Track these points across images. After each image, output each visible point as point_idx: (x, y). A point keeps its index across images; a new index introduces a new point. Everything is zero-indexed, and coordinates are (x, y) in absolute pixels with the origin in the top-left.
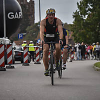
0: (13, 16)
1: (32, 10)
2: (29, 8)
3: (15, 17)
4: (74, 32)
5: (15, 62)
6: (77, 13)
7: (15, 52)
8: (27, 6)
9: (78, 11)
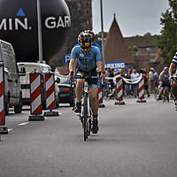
0: (55, 23)
1: (87, 12)
2: (82, 8)
3: (59, 25)
4: (162, 49)
5: (60, 105)
6: (167, 15)
7: (60, 87)
8: (79, 5)
9: (170, 11)
